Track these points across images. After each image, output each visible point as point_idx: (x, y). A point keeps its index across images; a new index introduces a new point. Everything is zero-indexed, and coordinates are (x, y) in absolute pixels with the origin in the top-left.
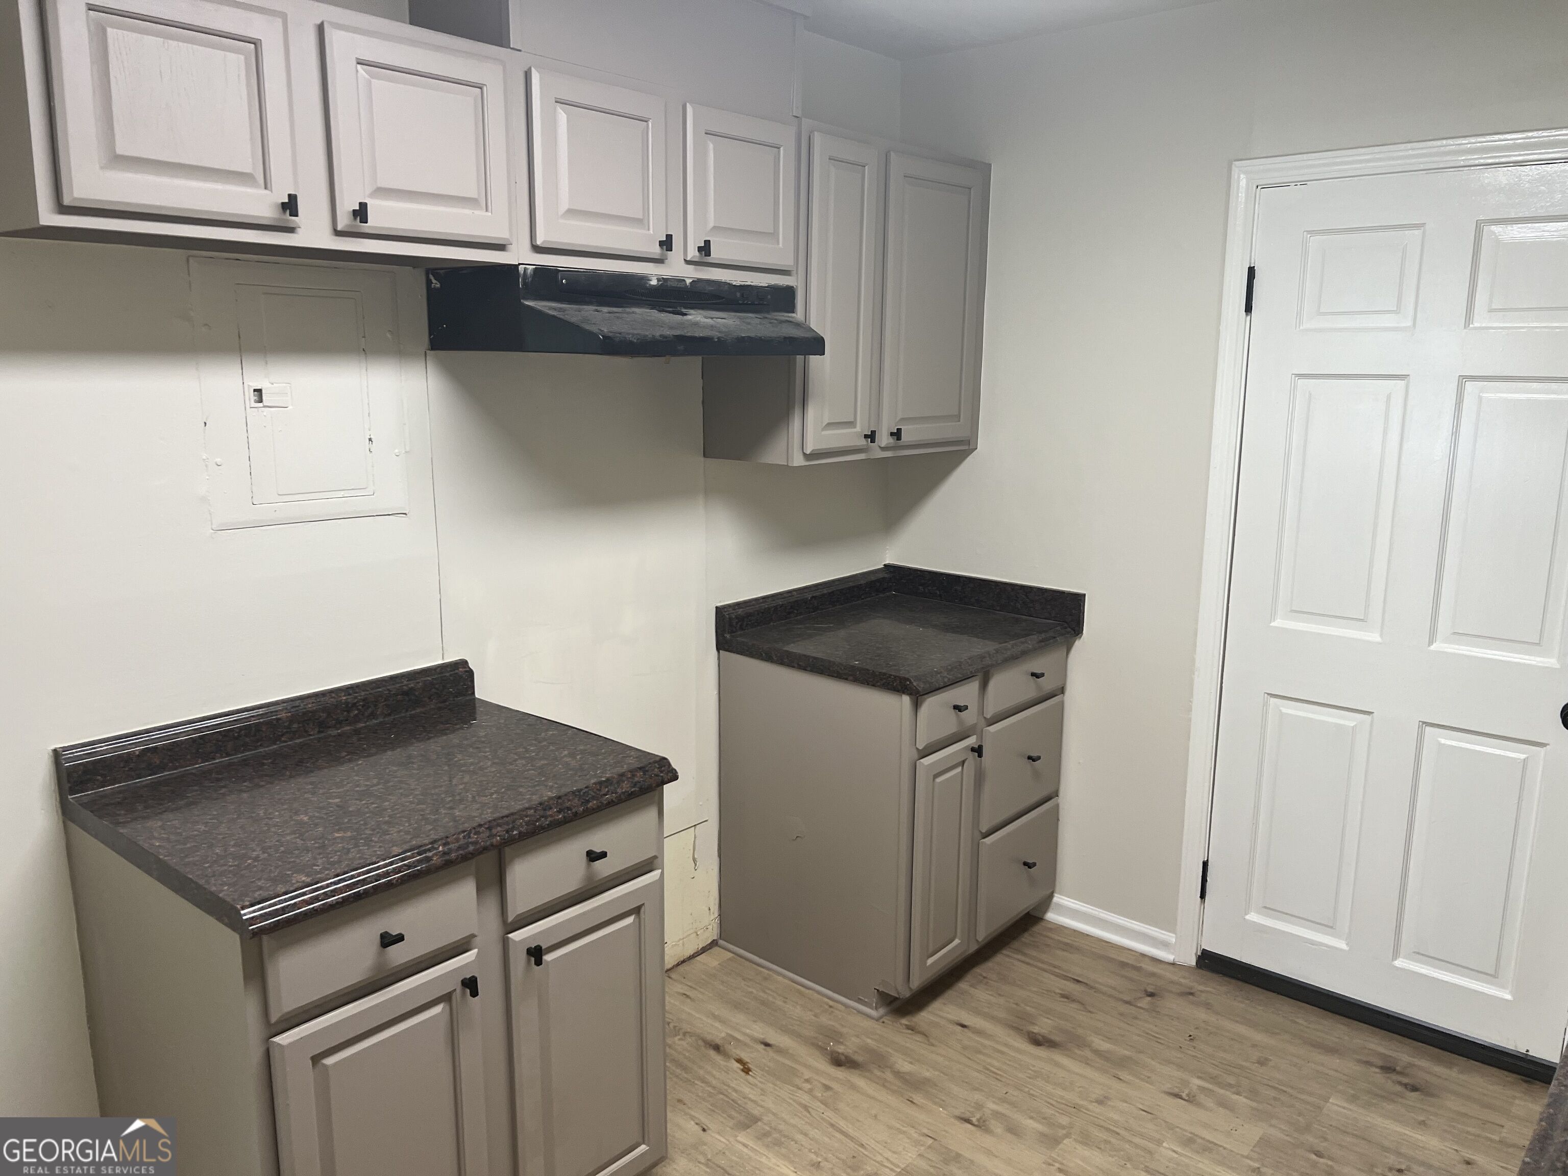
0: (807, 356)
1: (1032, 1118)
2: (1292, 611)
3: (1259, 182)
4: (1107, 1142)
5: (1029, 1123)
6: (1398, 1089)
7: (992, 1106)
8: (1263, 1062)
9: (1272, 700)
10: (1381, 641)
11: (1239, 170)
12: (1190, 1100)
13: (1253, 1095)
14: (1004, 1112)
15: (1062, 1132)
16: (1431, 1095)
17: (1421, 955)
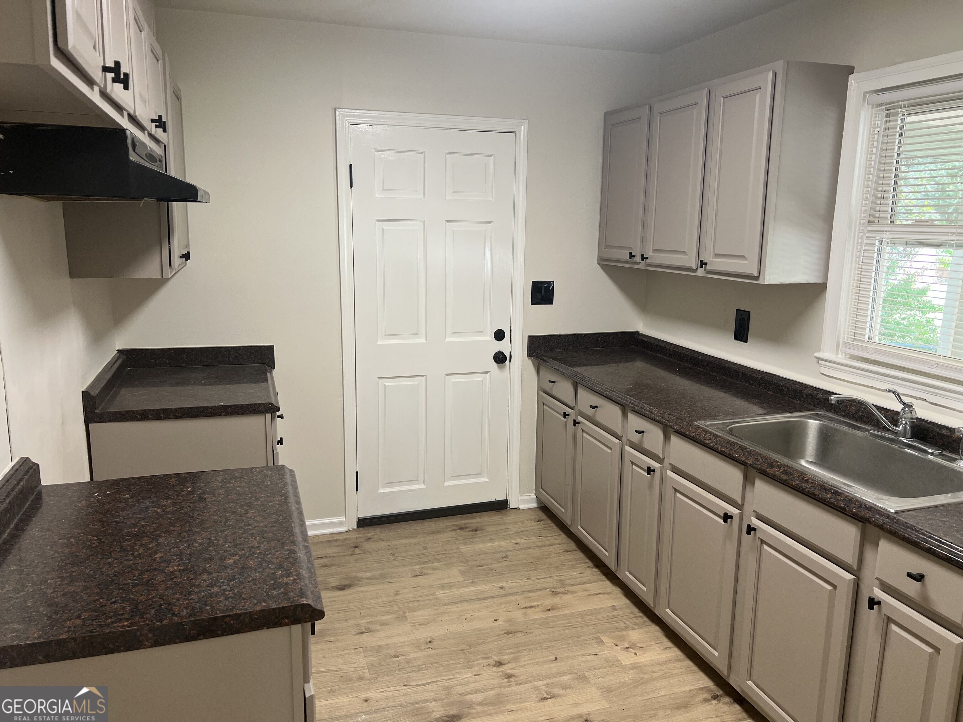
0: (169, 203)
1: (383, 615)
2: (386, 335)
3: (349, 121)
4: (420, 605)
5: (385, 618)
6: (472, 533)
7: (363, 622)
8: (425, 548)
9: (380, 381)
10: (425, 342)
11: (339, 113)
12: (423, 574)
13: (438, 560)
14: (370, 620)
15: (401, 613)
16: (482, 530)
17: (454, 477)
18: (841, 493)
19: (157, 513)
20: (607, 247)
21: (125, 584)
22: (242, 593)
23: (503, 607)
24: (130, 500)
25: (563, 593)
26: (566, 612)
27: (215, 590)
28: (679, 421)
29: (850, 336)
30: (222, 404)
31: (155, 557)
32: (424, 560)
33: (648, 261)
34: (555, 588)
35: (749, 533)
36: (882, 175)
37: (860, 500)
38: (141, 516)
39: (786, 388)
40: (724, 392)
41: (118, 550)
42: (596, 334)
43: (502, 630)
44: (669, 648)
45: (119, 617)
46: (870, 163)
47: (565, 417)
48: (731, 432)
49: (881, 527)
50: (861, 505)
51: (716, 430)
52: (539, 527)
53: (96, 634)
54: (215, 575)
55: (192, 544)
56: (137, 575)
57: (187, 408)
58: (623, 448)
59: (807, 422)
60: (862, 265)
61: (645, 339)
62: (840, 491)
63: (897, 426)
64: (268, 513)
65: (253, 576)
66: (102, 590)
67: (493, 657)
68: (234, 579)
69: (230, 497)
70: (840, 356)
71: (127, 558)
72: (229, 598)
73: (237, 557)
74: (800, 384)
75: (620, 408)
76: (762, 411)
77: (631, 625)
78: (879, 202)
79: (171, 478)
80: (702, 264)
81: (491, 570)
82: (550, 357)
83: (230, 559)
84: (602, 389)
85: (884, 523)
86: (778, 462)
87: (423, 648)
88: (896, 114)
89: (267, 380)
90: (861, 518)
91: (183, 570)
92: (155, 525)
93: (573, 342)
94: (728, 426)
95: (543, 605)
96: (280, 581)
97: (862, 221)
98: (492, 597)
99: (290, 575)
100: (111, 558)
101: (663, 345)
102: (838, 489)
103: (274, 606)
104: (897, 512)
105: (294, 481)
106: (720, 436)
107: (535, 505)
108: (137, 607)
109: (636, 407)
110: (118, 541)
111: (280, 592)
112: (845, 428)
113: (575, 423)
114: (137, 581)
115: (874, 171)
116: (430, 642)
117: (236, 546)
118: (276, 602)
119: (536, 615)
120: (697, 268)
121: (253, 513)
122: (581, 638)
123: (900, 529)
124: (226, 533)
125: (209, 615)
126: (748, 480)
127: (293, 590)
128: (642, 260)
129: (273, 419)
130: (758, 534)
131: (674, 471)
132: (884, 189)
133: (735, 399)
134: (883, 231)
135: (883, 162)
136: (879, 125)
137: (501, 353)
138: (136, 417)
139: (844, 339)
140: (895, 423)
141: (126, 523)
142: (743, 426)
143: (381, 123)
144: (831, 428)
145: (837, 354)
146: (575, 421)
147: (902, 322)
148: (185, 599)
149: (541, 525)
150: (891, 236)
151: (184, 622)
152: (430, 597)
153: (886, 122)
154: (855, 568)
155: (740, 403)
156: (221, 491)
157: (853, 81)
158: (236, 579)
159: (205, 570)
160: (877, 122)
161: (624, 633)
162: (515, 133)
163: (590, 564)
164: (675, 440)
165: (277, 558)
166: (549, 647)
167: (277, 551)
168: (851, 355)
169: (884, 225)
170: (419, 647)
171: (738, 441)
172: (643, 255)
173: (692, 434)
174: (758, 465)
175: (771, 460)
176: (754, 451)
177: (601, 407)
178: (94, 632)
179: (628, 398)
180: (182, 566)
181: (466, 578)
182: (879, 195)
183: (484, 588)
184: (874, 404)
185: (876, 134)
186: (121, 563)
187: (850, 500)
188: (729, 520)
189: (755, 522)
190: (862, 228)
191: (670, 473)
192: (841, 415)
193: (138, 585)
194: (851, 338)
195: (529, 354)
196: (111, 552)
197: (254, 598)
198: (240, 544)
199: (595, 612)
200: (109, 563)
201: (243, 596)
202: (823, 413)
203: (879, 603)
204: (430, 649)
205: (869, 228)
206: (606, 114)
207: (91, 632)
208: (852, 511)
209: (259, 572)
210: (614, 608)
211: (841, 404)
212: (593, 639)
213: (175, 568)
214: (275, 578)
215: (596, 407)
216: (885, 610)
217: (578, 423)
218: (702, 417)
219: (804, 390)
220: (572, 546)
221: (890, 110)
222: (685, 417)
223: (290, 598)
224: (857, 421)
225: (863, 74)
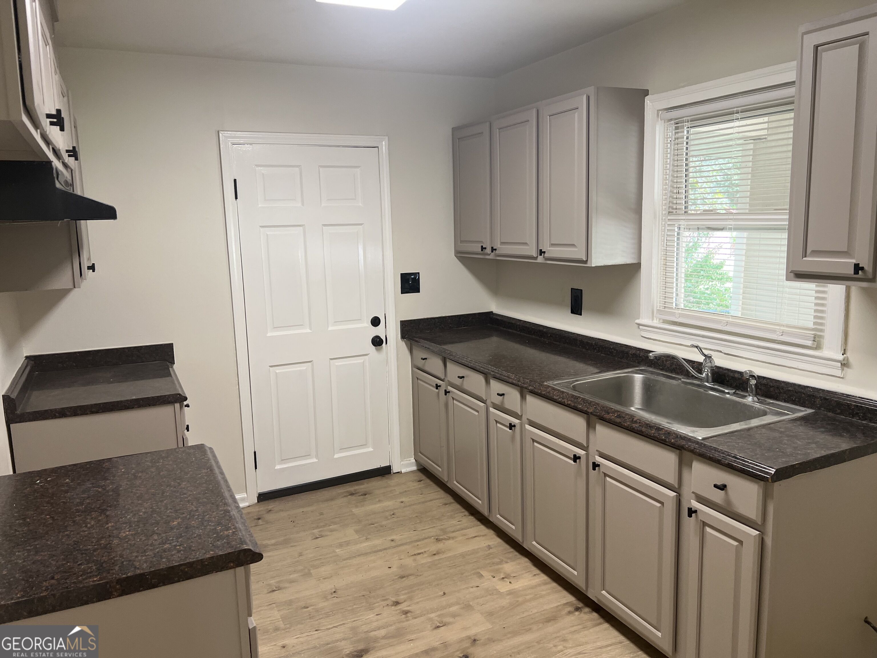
1: (290, 574)
2: (275, 328)
3: (232, 142)
4: (323, 563)
5: (291, 576)
6: (362, 497)
7: (272, 582)
8: (322, 514)
9: (271, 369)
10: (310, 331)
11: (222, 135)
12: (322, 536)
13: (335, 523)
14: (279, 580)
15: (306, 571)
16: (370, 494)
17: (342, 449)
18: (662, 429)
19: (99, 492)
20: (462, 242)
21: (87, 550)
22: (192, 546)
23: (395, 556)
24: (71, 484)
25: (445, 539)
26: (449, 555)
27: (167, 546)
28: (532, 383)
29: (661, 305)
30: (134, 398)
31: (107, 526)
32: (322, 524)
33: (497, 252)
34: (438, 536)
35: (594, 469)
36: (676, 175)
37: (676, 432)
38: (85, 496)
39: (615, 350)
40: (566, 357)
41: (72, 524)
42: (458, 316)
43: (396, 576)
44: (537, 574)
45: (89, 575)
46: (666, 165)
47: (437, 389)
48: (574, 388)
49: (692, 451)
50: (677, 436)
51: (562, 387)
52: (420, 486)
53: (72, 589)
54: (164, 535)
55: (138, 513)
56: (95, 542)
57: (102, 403)
58: (488, 410)
59: (634, 376)
60: (666, 247)
61: (498, 318)
62: (661, 427)
63: (701, 373)
64: (198, 483)
65: (197, 532)
66: (67, 556)
67: (390, 598)
68: (181, 537)
69: (162, 473)
70: (655, 321)
71: (82, 529)
72: (180, 551)
73: (180, 520)
74: (626, 346)
75: (483, 376)
76: (596, 370)
77: (505, 560)
78: (675, 196)
79: (104, 463)
80: (541, 252)
81: (382, 526)
82: (420, 338)
83: (174, 522)
84: (467, 361)
85: (695, 448)
86: (613, 409)
87: (329, 597)
88: (683, 127)
89: (171, 374)
90: (678, 446)
91: (135, 534)
92: (99, 502)
93: (439, 324)
94: (571, 384)
95: (430, 551)
96: (221, 534)
97: (664, 212)
98: (385, 549)
99: (229, 529)
100: (67, 531)
101: (513, 322)
102: (660, 425)
103: (221, 553)
104: (704, 439)
105: (214, 456)
106: (565, 392)
107: (415, 468)
108: (102, 566)
109: (497, 374)
110: (69, 517)
111: (223, 542)
112: (663, 379)
113: (446, 392)
114: (96, 547)
115: (669, 172)
116: (334, 592)
117: (176, 511)
118: (221, 550)
119: (423, 560)
120: (537, 257)
121: (185, 484)
122: (464, 575)
123: (706, 452)
124: (165, 502)
125: (167, 565)
126: (590, 426)
127: (234, 540)
128: (492, 252)
129: (181, 407)
130: (602, 469)
131: (532, 425)
132: (678, 186)
133: (575, 362)
134: (680, 220)
135: (676, 164)
136: (671, 136)
137: (377, 337)
138: (55, 415)
139: (657, 307)
140: (700, 371)
141: (73, 503)
142: (583, 383)
143: (260, 143)
144: (653, 380)
145: (653, 320)
146: (445, 390)
147: (706, 292)
148: (142, 556)
149: (421, 485)
150: (686, 223)
151: (146, 572)
152: (331, 555)
153: (676, 133)
154: (677, 487)
155: (579, 366)
156: (153, 470)
157: (648, 102)
158: (183, 536)
159: (154, 533)
160: (669, 134)
161: (500, 566)
162: (378, 147)
163: (466, 513)
164: (530, 399)
165: (215, 518)
166: (438, 585)
167: (213, 512)
168: (663, 320)
169: (680, 214)
170: (325, 598)
171: (580, 395)
172: (492, 248)
173: (543, 393)
174: (597, 412)
175: (607, 408)
176: (593, 402)
177: (467, 376)
178: (70, 588)
179: (489, 367)
180: (133, 531)
181: (361, 536)
182: (675, 191)
183: (377, 542)
184: (684, 358)
185: (669, 143)
186: (78, 534)
187: (669, 433)
188: (578, 460)
189: (599, 460)
190: (664, 218)
191: (528, 427)
192: (659, 369)
193: (97, 549)
194: (662, 306)
195: (402, 336)
196: (66, 527)
197: (202, 549)
198: (180, 510)
199: (474, 552)
200: (67, 535)
201: (192, 548)
202: (645, 368)
203: (695, 512)
204: (335, 598)
205: (669, 218)
206: (454, 130)
207: (67, 588)
208: (671, 442)
209: (202, 529)
210: (489, 547)
211: (659, 360)
212: (474, 574)
213: (127, 533)
214: (217, 533)
215: (463, 377)
216: (701, 517)
217: (449, 392)
218: (549, 379)
219: (630, 351)
220: (450, 499)
221: (678, 124)
222: (536, 379)
223: (233, 546)
224: (671, 372)
225: (656, 96)
